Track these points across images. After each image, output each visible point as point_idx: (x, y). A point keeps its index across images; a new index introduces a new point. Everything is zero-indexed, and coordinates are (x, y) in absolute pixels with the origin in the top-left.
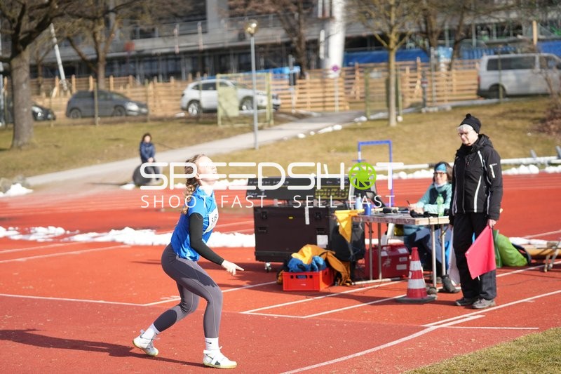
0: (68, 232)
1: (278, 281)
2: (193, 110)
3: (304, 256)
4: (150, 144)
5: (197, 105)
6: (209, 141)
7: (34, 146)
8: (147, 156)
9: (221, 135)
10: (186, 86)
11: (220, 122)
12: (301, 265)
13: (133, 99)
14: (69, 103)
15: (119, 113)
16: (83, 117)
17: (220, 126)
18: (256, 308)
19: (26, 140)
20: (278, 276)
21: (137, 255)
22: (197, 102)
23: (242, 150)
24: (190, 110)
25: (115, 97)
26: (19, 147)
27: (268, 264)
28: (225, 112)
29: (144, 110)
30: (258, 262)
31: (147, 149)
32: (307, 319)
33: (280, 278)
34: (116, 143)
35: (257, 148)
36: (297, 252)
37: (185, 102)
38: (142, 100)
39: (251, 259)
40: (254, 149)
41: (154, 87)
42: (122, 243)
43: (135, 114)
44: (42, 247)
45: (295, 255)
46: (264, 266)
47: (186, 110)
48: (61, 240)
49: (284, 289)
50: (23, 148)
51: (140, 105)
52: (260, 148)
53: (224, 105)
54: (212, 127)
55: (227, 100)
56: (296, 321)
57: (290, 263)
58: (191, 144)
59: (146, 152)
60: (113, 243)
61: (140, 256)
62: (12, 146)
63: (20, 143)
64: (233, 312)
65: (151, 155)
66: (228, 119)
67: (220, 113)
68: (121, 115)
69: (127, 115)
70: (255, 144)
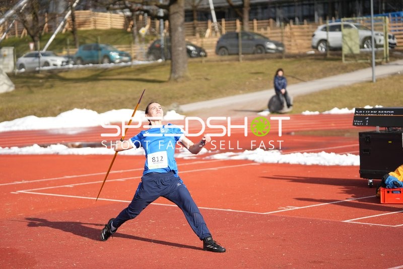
0: (210, 152)
1: (377, 195)
2: (322, 49)
3: (399, 174)
4: (282, 78)
5: (324, 43)
6: (334, 74)
7: (187, 79)
8: (280, 87)
9: (345, 70)
10: (317, 28)
11: (343, 58)
12: (396, 182)
13: (271, 39)
14: (218, 42)
15: (259, 51)
16: (230, 54)
17: (344, 62)
18: (355, 218)
19: (181, 74)
20: (377, 191)
21: (264, 172)
22: (324, 41)
23: (362, 83)
24: (319, 48)
25: (256, 37)
26: (176, 80)
27: (371, 181)
28: (351, 49)
29: (280, 48)
30: (362, 179)
31: (280, 82)
32: (397, 227)
33: (378, 193)
34: (256, 76)
35: (374, 80)
36: (393, 171)
37: (315, 41)
38: (278, 39)
39: (357, 176)
40: (372, 81)
41: (291, 29)
42: (253, 161)
43: (273, 51)
44: (187, 164)
45: (391, 174)
46: (367, 182)
47: (315, 48)
48: (203, 158)
49: (382, 202)
50: (178, 80)
51: (277, 44)
52: (377, 81)
53: (350, 43)
54: (337, 63)
55: (351, 40)
56: (388, 229)
57: (387, 180)
58: (319, 78)
59: (279, 84)
60: (246, 161)
61: (266, 172)
62: (170, 79)
63: (176, 76)
64: (336, 220)
65: (284, 87)
66: (352, 56)
67: (345, 51)
68: (261, 53)
69: (266, 53)
70: (373, 77)
